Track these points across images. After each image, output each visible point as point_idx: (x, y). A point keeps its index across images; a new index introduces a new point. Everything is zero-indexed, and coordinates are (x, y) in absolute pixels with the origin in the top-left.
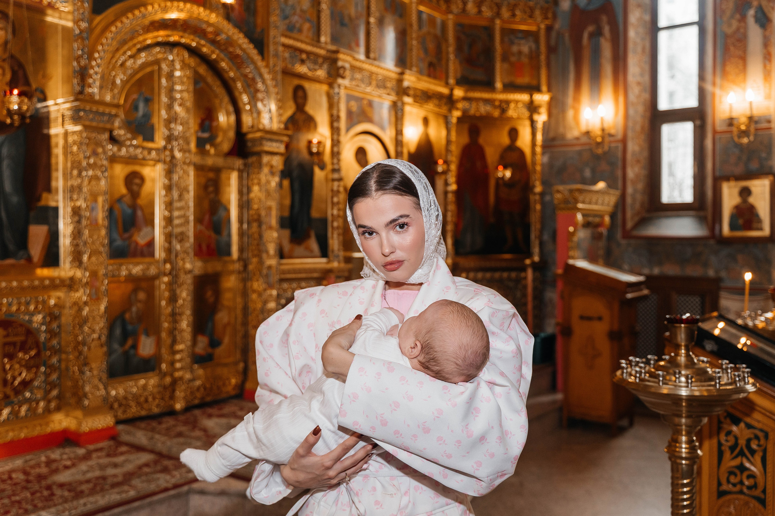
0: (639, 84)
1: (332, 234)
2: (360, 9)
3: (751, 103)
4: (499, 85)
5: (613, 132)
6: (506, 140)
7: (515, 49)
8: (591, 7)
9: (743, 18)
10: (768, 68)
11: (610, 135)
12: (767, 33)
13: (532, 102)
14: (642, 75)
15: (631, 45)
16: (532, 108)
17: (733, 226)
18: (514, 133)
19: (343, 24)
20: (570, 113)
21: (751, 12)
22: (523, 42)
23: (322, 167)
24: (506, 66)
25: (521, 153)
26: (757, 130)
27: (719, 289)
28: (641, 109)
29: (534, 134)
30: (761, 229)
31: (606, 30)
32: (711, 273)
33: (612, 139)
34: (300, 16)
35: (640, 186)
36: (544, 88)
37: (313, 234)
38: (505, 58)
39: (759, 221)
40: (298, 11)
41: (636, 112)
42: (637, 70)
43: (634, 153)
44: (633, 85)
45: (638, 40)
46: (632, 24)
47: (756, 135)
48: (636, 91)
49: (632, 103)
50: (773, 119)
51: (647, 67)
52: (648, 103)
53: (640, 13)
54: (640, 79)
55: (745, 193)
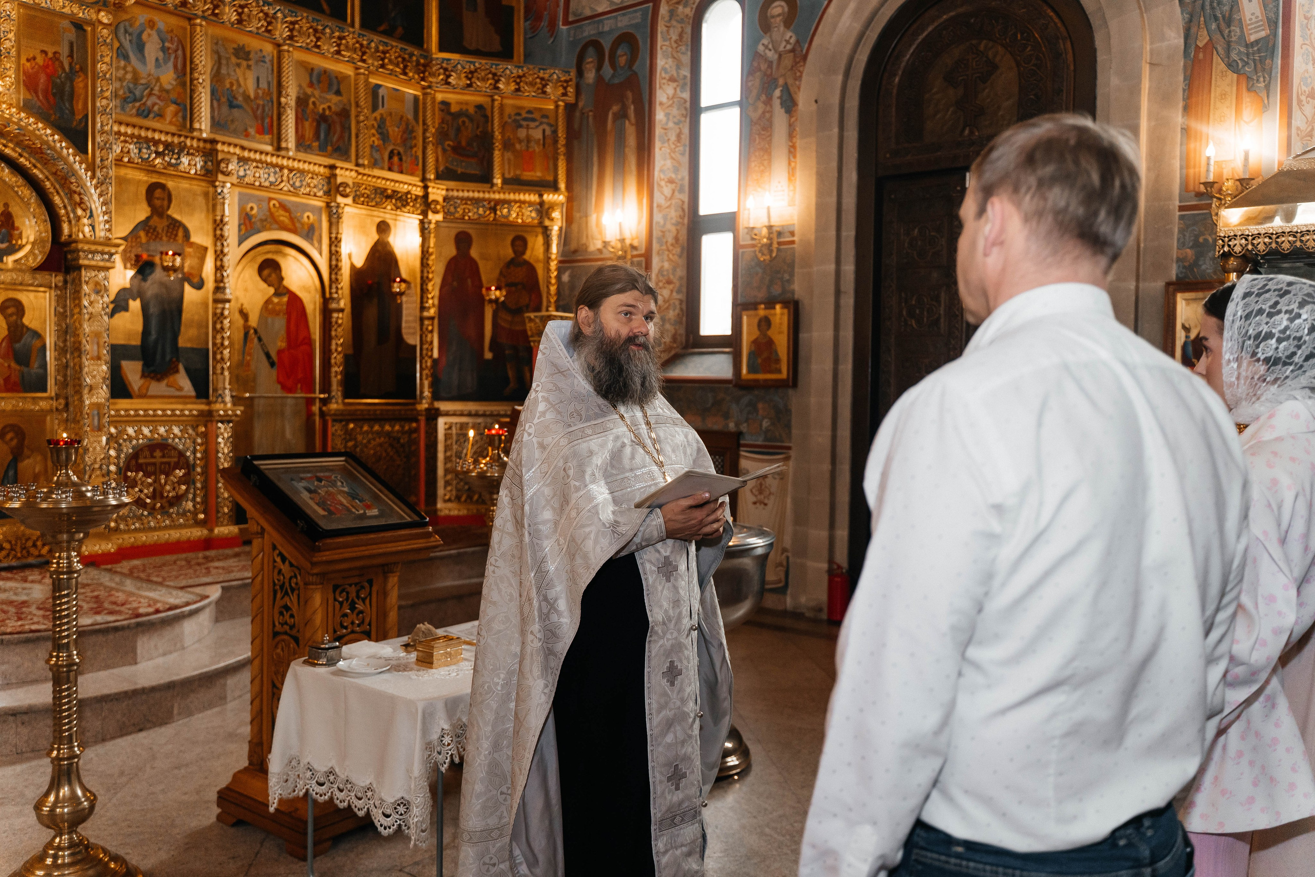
0: (671, 181)
1: (214, 368)
2: (264, 85)
3: (768, 209)
4: (498, 181)
5: (636, 243)
6: (509, 253)
7: (522, 133)
8: (616, 81)
9: (769, 101)
10: (793, 164)
11: (633, 247)
12: (793, 119)
13: (542, 204)
14: (676, 170)
15: (658, 131)
16: (544, 210)
17: (750, 368)
18: (520, 243)
19: (232, 106)
20: (593, 218)
21: (777, 93)
22: (532, 124)
23: (199, 285)
24: (508, 155)
25: (531, 269)
26: (779, 243)
27: (739, 445)
28: (673, 214)
29: (547, 245)
30: (779, 371)
31: (632, 109)
32: (732, 426)
33: (635, 253)
34: (159, 97)
35: (673, 314)
36: (562, 186)
37: (181, 367)
38: (507, 145)
40: (156, 90)
41: (665, 218)
42: (669, 163)
43: (661, 271)
44: (663, 183)
45: (671, 125)
46: (661, 104)
47: (778, 250)
48: (667, 191)
49: (659, 206)
50: (797, 230)
51: (685, 160)
52: (686, 206)
53: (675, 89)
54: (673, 176)
55: (765, 323)
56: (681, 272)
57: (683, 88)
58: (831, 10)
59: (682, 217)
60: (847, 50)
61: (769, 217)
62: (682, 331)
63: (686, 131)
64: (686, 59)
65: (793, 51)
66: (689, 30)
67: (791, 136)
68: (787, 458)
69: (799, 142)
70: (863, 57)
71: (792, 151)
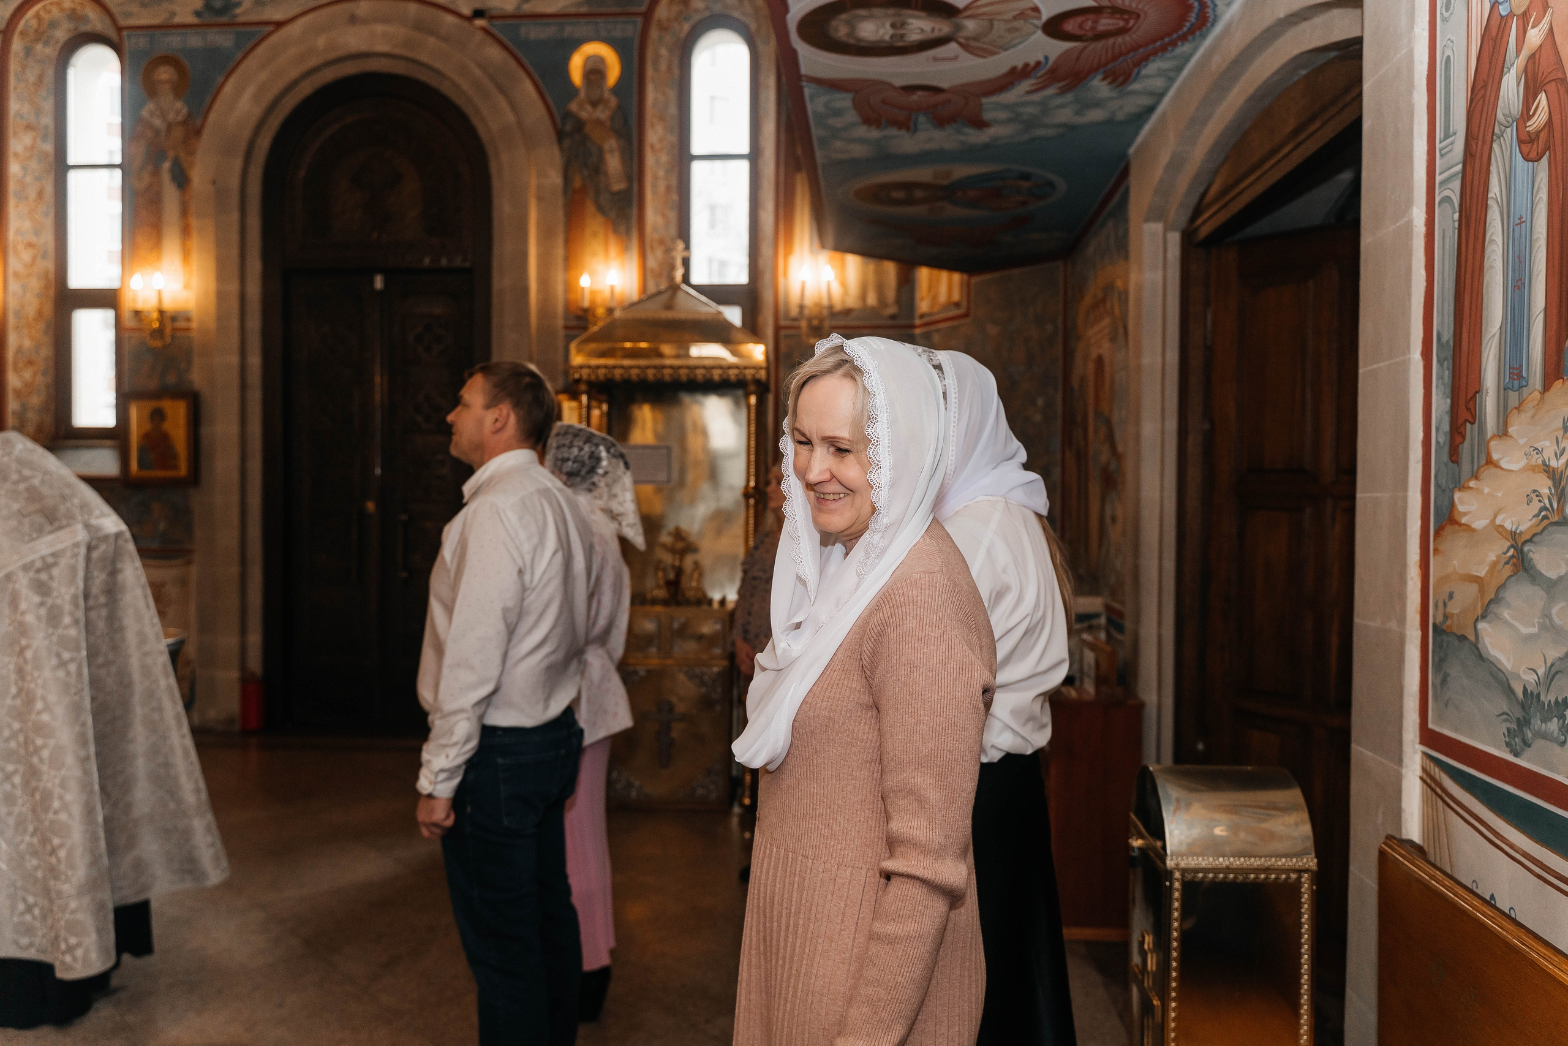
0: (30, 245)
3: (159, 292)
9: (156, 172)
14: (37, 232)
15: (12, 186)
17: (141, 464)
21: (167, 165)
26: (174, 329)
28: (35, 284)
30: (176, 467)
35: (35, 400)
39: (175, 457)
41: (24, 287)
42: (27, 225)
43: (19, 350)
44: (21, 247)
45: (29, 179)
46: (16, 155)
47: (173, 337)
48: (26, 256)
49: (16, 275)
50: (194, 315)
51: (49, 222)
52: (52, 276)
53: (35, 139)
54: (33, 239)
55: (158, 415)
56: (46, 351)
57: (45, 137)
58: (228, 88)
59: (46, 287)
60: (247, 134)
61: (160, 300)
62: (49, 419)
63: (49, 189)
64: (48, 105)
65: (184, 123)
66: (50, 73)
67: (184, 213)
68: (189, 563)
69: (194, 222)
70: (265, 143)
71: (185, 231)
